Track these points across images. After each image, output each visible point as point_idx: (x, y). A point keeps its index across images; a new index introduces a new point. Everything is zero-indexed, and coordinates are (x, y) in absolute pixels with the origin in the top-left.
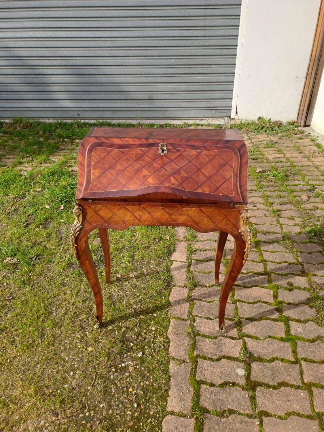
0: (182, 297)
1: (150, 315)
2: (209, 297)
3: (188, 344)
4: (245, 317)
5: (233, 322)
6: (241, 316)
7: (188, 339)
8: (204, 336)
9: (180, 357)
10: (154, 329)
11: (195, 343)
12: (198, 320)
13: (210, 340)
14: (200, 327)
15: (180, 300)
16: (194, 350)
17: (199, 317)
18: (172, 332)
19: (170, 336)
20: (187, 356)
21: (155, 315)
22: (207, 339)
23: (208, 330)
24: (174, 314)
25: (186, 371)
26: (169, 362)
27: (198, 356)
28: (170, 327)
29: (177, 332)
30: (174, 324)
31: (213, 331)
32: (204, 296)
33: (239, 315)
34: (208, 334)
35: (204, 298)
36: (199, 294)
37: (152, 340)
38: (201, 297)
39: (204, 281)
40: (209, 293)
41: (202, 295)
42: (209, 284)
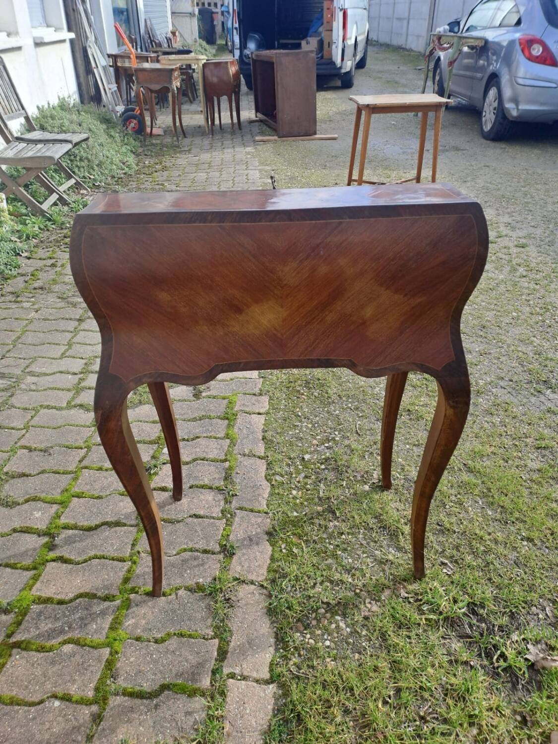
0: (244, 554)
1: (304, 513)
2: (185, 561)
3: (237, 473)
7: (238, 481)
8: (210, 487)
9: (249, 459)
11: (226, 475)
12: (216, 512)
13: (201, 483)
14: (214, 500)
15: (248, 547)
16: (229, 467)
17: (214, 518)
18: (263, 489)
20: (240, 460)
21: (295, 514)
22: (207, 483)
23: (202, 497)
24: (260, 517)
25: (242, 445)
27: (224, 461)
29: (254, 489)
30: (259, 502)
31: (193, 496)
32: (195, 563)
33: (135, 531)
34: (203, 491)
36: (207, 566)
37: (294, 477)
38: (203, 560)
39: (188, 602)
40: (184, 570)
41: (198, 565)
42: (177, 594)
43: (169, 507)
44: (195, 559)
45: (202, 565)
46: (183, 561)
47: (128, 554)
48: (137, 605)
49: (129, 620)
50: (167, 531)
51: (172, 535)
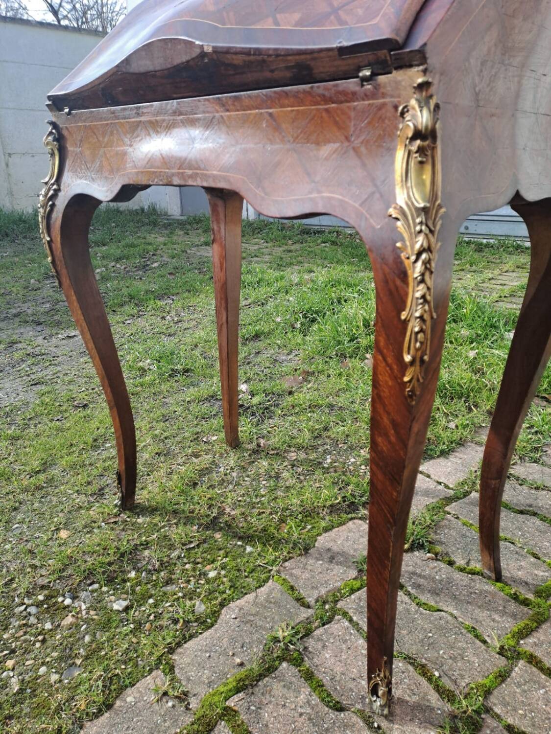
0: (355, 550)
1: (239, 543)
2: (435, 593)
3: (242, 664)
4: (510, 721)
5: (448, 707)
6: (497, 710)
7: (258, 650)
8: (309, 676)
9: (188, 680)
10: (212, 574)
11: (261, 676)
13: (315, 699)
14: (324, 646)
15: (343, 554)
16: (238, 690)
17: (351, 620)
18: (241, 609)
19: (228, 614)
20: (202, 691)
21: (249, 549)
22: (306, 690)
23: (338, 669)
24: (291, 575)
25: (157, 725)
26: (151, 671)
27: (228, 713)
28: (250, 597)
29: (252, 618)
30: (268, 595)
31: (351, 685)
32: (422, 581)
33: (493, 699)
34: (326, 680)
35: (418, 586)
37: (180, 594)
38: (410, 578)
39: (458, 549)
40: (443, 583)
41: (420, 576)
42: (468, 563)
43: (408, 698)
44: (419, 586)
45: (414, 573)
46: (438, 594)
47: (521, 663)
48: (526, 583)
49: (542, 576)
50: (436, 655)
51: (432, 640)
